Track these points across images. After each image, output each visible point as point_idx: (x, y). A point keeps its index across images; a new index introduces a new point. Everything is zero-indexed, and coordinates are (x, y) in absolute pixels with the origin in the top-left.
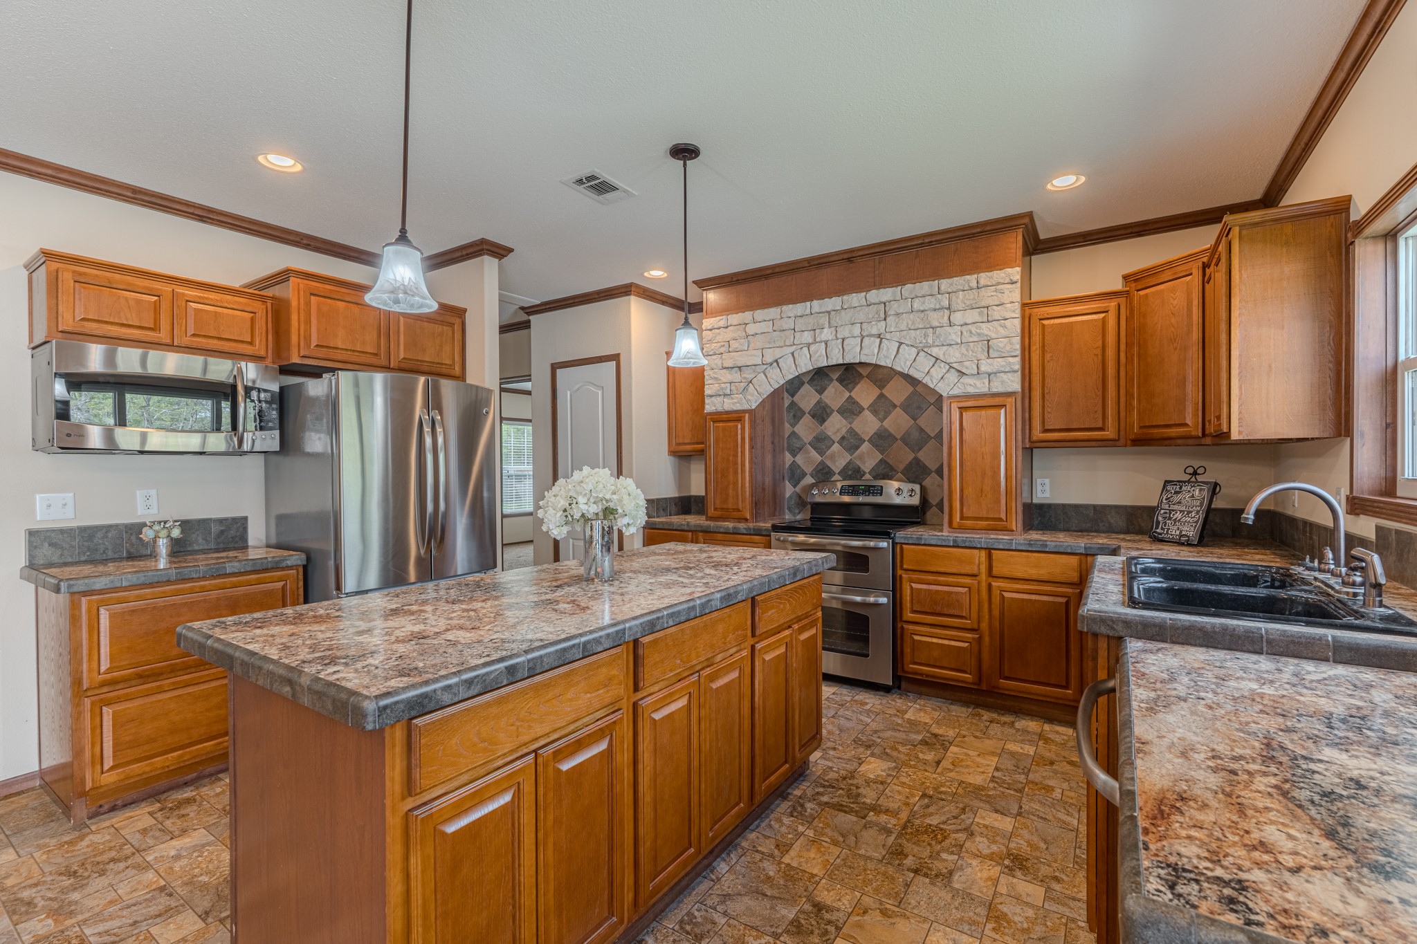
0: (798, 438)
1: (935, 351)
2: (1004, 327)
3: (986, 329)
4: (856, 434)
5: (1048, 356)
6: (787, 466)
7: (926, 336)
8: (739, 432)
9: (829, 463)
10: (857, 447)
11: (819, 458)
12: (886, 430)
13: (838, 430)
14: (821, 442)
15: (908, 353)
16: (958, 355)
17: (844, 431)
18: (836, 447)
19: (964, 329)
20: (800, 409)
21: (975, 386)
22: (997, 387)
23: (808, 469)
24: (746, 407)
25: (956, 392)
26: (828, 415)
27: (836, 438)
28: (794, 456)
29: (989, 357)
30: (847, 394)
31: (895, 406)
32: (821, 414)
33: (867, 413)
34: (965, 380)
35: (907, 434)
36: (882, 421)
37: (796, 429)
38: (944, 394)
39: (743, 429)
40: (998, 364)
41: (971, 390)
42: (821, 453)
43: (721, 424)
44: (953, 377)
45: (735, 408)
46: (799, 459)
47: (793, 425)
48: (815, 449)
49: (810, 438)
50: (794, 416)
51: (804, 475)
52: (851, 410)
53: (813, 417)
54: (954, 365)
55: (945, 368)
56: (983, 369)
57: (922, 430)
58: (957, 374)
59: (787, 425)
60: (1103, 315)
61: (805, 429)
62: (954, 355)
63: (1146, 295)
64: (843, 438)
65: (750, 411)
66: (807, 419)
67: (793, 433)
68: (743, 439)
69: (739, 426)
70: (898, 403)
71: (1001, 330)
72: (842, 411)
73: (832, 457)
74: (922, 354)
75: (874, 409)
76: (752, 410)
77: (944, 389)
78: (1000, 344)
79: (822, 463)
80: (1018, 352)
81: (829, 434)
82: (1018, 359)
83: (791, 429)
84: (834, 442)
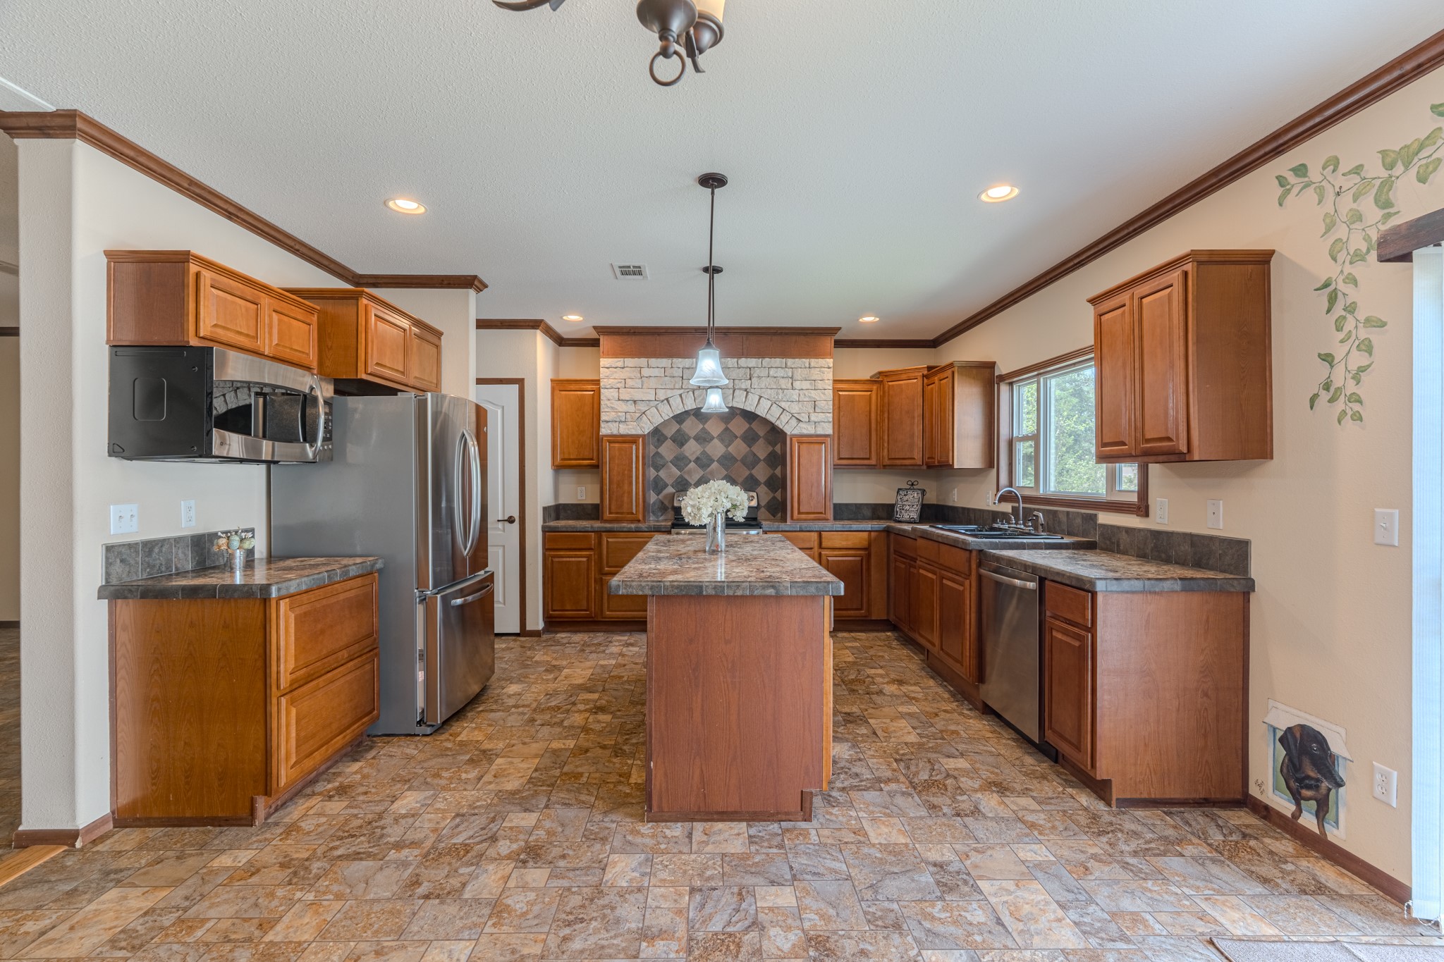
0: (662, 457)
1: (783, 404)
2: (824, 394)
3: (814, 394)
4: (708, 456)
5: (842, 414)
6: (652, 479)
7: (778, 394)
8: (634, 452)
9: (686, 477)
10: (709, 466)
11: (679, 473)
12: (730, 453)
13: (694, 453)
14: (680, 461)
15: (765, 404)
16: (797, 408)
17: (698, 453)
18: (692, 465)
19: (801, 392)
20: (663, 435)
21: (807, 429)
22: (820, 431)
23: (670, 481)
24: (640, 432)
25: (796, 432)
26: (687, 441)
27: (693, 458)
28: (658, 471)
29: (815, 412)
30: (701, 426)
31: (736, 437)
32: (680, 440)
33: (716, 441)
34: (801, 425)
35: (745, 457)
36: (727, 447)
37: (660, 450)
38: (789, 433)
39: (637, 449)
40: (821, 417)
41: (805, 432)
42: (680, 469)
43: (617, 445)
44: (794, 422)
45: (630, 433)
46: (662, 474)
47: (657, 447)
48: (675, 466)
49: (671, 457)
50: (658, 440)
51: (666, 486)
52: (703, 438)
53: (674, 441)
54: (795, 415)
55: (789, 416)
56: (813, 418)
57: (755, 455)
58: (796, 421)
59: (652, 447)
60: (869, 393)
61: (667, 451)
62: (795, 408)
63: (893, 385)
64: (698, 458)
65: (643, 436)
66: (669, 443)
67: (657, 453)
68: (637, 457)
69: (634, 447)
70: (738, 435)
71: (822, 395)
72: (697, 438)
73: (689, 472)
74: (774, 405)
75: (721, 438)
76: (645, 435)
77: (789, 430)
78: (821, 404)
79: (681, 477)
80: (831, 411)
81: (687, 455)
82: (831, 415)
83: (655, 450)
84: (690, 461)
